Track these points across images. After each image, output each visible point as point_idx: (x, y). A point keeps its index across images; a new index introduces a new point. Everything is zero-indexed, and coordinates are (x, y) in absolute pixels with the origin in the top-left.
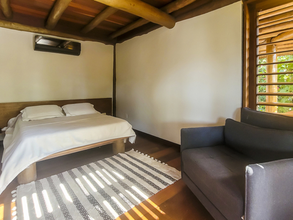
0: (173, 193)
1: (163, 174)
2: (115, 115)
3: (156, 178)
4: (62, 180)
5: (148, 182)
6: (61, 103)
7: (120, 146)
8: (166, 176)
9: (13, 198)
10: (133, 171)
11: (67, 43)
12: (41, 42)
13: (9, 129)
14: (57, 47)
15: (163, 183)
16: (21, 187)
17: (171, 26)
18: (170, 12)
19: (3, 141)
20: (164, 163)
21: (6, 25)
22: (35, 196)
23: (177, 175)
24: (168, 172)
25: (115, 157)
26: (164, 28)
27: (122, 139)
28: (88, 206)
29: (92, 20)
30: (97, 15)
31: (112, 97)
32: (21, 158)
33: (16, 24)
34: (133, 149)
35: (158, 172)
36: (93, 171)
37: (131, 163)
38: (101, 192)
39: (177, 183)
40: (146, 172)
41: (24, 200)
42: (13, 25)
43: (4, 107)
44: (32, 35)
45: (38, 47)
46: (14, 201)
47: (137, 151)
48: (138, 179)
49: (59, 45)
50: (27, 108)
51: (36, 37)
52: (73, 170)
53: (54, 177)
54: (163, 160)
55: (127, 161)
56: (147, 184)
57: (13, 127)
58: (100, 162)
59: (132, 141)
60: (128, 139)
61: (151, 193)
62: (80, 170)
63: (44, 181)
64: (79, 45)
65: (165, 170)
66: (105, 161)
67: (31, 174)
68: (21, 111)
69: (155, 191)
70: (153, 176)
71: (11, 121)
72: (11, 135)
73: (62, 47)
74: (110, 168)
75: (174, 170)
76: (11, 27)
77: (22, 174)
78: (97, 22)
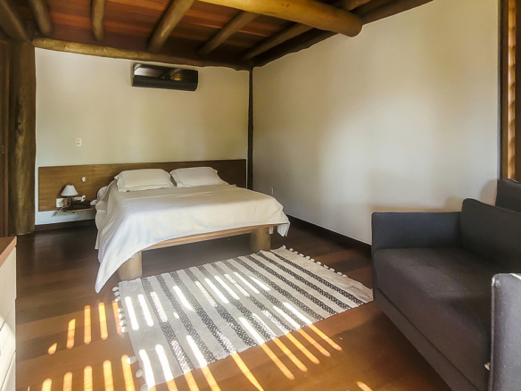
0: (358, 322)
1: (338, 290)
2: (250, 188)
3: (326, 294)
4: (178, 281)
5: (313, 299)
6: (169, 167)
7: (262, 239)
8: (343, 293)
9: (115, 297)
10: (285, 280)
11: (175, 71)
12: (139, 72)
13: (100, 203)
14: (159, 78)
15: (340, 304)
16: (123, 284)
17: (353, 32)
18: (352, 8)
19: (94, 220)
20: (339, 273)
21: (97, 52)
22: (141, 298)
23: (365, 294)
24: (348, 288)
25: (253, 256)
26: (339, 37)
27: (267, 227)
28: (218, 321)
29: (217, 32)
30: (225, 25)
31: (247, 158)
32: (124, 241)
33: (109, 48)
34: (284, 247)
35: (329, 285)
36: (222, 273)
37: (282, 268)
38: (237, 304)
39: (364, 307)
40: (309, 284)
41: (128, 301)
42: (105, 51)
43: (93, 171)
44: (129, 62)
45: (138, 81)
46: (116, 300)
47: (291, 250)
48: (295, 293)
49: (161, 76)
50: (124, 173)
51: (134, 66)
52: (191, 269)
53: (166, 276)
54: (338, 267)
55: (276, 264)
56: (311, 302)
57: (106, 199)
58: (231, 261)
59: (283, 231)
60: (276, 227)
61: (318, 317)
62: (202, 269)
63: (152, 279)
64: (196, 73)
65: (343, 285)
66: (239, 261)
67: (136, 267)
68: (116, 177)
69: (326, 315)
70: (321, 292)
71: (102, 191)
72: (104, 211)
73: (168, 78)
74: (248, 272)
75: (359, 285)
76: (102, 54)
77: (125, 265)
78: (225, 35)
